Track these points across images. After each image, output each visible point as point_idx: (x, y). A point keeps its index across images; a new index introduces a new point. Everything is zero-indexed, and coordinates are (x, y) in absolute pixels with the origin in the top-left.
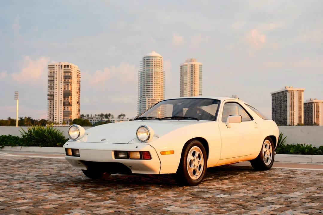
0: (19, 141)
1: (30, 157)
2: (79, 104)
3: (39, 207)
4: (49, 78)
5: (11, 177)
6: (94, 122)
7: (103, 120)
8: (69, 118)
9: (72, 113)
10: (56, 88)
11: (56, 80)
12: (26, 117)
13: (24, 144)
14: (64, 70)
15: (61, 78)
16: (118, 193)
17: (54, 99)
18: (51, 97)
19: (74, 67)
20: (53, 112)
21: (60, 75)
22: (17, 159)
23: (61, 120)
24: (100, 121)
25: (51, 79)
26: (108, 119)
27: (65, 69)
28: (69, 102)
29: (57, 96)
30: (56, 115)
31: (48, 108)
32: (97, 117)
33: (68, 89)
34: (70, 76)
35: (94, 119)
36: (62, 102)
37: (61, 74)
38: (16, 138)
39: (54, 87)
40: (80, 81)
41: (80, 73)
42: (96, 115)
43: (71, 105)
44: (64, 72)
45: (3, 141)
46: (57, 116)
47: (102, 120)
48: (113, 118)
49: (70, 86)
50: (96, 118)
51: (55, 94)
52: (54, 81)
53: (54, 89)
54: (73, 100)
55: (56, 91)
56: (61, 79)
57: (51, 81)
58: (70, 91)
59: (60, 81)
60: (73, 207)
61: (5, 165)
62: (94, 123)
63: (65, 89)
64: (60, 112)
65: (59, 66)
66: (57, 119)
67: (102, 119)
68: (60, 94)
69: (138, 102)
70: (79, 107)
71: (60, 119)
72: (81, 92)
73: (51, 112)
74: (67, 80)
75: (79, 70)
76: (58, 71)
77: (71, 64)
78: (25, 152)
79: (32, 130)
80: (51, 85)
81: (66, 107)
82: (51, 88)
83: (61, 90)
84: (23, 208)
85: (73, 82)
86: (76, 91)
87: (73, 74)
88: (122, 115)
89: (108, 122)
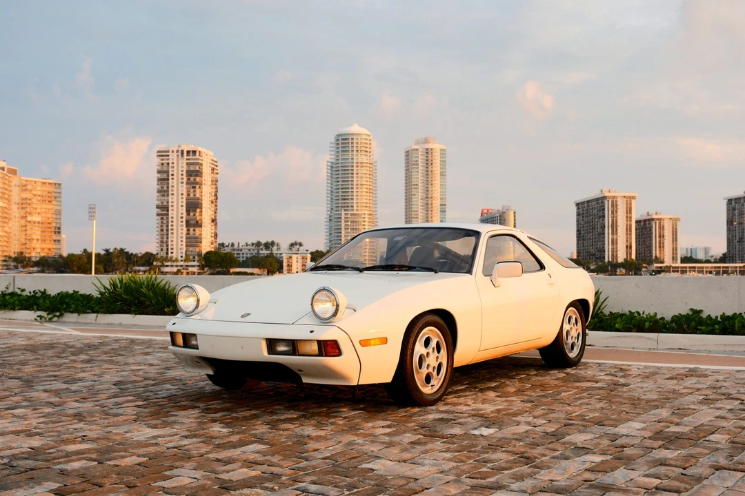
0: (92, 302)
1: (112, 338)
2: (216, 224)
3: (109, 463)
4: (159, 175)
5: (65, 386)
6: (243, 257)
7: (261, 254)
8: (197, 250)
9: (203, 240)
10: (173, 194)
11: (172, 179)
12: (115, 249)
13: (102, 310)
14: (187, 159)
15: (182, 175)
16: (274, 425)
17: (168, 215)
18: (163, 210)
19: (206, 155)
20: (168, 238)
21: (180, 169)
22: (86, 342)
23: (182, 253)
24: (254, 255)
25: (163, 177)
26: (269, 252)
27: (189, 157)
28: (197, 220)
29: (175, 208)
30: (172, 245)
31: (158, 231)
32: (249, 247)
33: (194, 195)
34: (198, 171)
35: (243, 251)
36: (184, 220)
37: (182, 167)
38: (88, 298)
39: (168, 192)
40: (217, 181)
41: (217, 166)
43: (201, 226)
44: (187, 164)
45: (62, 304)
46: (174, 247)
47: (258, 253)
48: (280, 249)
49: (198, 190)
50: (247, 250)
51: (170, 204)
52: (168, 179)
53: (168, 195)
54: (203, 216)
55: (172, 198)
56: (182, 177)
57: (163, 180)
58: (198, 199)
59: (180, 181)
60: (177, 464)
61: (59, 357)
62: (245, 259)
63: (188, 195)
64: (180, 240)
65: (178, 151)
66: (174, 251)
68: (180, 204)
69: (326, 220)
70: (216, 228)
71: (179, 251)
72: (218, 201)
73: (163, 238)
74: (192, 179)
75: (215, 159)
76: (175, 162)
77: (199, 149)
78: (104, 324)
79: (118, 281)
80: (162, 187)
81: (191, 229)
82: (163, 193)
83: (182, 198)
84: (76, 465)
85: (204, 182)
86: (210, 199)
87: (204, 167)
88: (296, 244)
89: (270, 257)
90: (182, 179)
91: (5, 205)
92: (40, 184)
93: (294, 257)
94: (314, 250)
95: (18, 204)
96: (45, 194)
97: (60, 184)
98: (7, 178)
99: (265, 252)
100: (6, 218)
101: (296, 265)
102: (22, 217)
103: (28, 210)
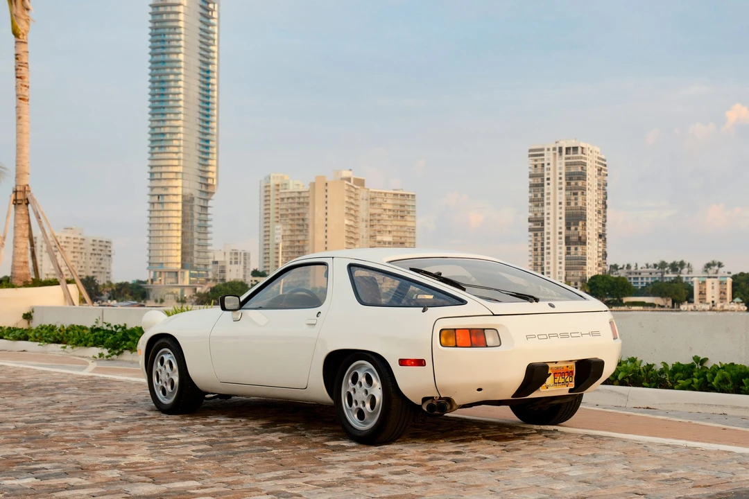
2: (605, 241)
4: (531, 180)
6: (642, 283)
7: (666, 278)
8: (580, 274)
9: (588, 261)
10: (549, 204)
11: (549, 184)
14: (567, 159)
15: (560, 178)
17: (543, 230)
18: (537, 224)
19: (591, 152)
20: (543, 259)
21: (558, 171)
24: (657, 279)
25: (536, 183)
26: (676, 276)
28: (580, 235)
29: (551, 221)
30: (549, 268)
31: (531, 251)
32: (650, 269)
33: (576, 204)
34: (580, 173)
35: (643, 275)
36: (563, 236)
37: (560, 168)
39: (543, 201)
40: (606, 185)
41: (605, 166)
42: (648, 266)
43: (584, 243)
44: (567, 164)
47: (662, 277)
48: (691, 271)
49: (580, 198)
50: (648, 274)
51: (546, 216)
52: (543, 185)
53: (543, 205)
54: (588, 231)
55: (549, 209)
56: (561, 181)
57: (537, 185)
58: (581, 208)
59: (558, 186)
62: (644, 285)
63: (568, 204)
64: (558, 261)
65: (554, 149)
67: (662, 275)
68: (558, 216)
70: (605, 246)
72: (607, 210)
74: (573, 183)
75: (603, 157)
76: (551, 162)
77: (583, 145)
80: (536, 196)
81: (573, 248)
82: (537, 203)
83: (561, 208)
85: (588, 187)
86: (596, 208)
87: (588, 167)
88: (714, 264)
89: (676, 282)
90: (561, 183)
91: (351, 223)
92: (392, 196)
93: (709, 281)
94: (736, 272)
95: (366, 221)
96: (398, 207)
97: (413, 196)
98: (353, 190)
99: (671, 275)
100: (352, 238)
101: (712, 293)
102: (371, 236)
103: (377, 228)
